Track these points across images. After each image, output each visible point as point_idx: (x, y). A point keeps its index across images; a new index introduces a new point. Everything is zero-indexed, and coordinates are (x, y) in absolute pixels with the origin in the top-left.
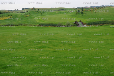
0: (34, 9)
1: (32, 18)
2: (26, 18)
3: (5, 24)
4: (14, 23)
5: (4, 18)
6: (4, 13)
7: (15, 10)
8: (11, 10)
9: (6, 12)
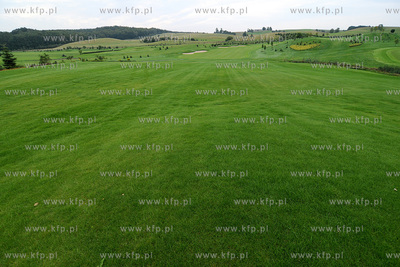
0: (380, 28)
1: (365, 50)
2: (352, 49)
3: (301, 59)
4: (321, 58)
5: (303, 47)
6: (307, 35)
7: (332, 31)
8: (323, 31)
9: (311, 35)
